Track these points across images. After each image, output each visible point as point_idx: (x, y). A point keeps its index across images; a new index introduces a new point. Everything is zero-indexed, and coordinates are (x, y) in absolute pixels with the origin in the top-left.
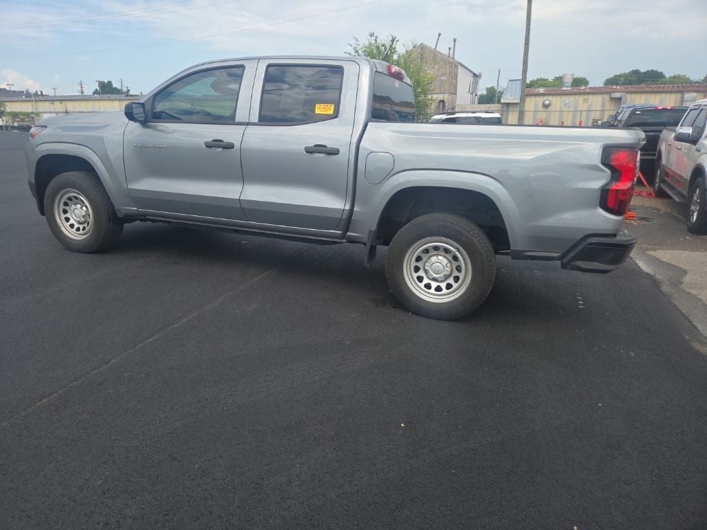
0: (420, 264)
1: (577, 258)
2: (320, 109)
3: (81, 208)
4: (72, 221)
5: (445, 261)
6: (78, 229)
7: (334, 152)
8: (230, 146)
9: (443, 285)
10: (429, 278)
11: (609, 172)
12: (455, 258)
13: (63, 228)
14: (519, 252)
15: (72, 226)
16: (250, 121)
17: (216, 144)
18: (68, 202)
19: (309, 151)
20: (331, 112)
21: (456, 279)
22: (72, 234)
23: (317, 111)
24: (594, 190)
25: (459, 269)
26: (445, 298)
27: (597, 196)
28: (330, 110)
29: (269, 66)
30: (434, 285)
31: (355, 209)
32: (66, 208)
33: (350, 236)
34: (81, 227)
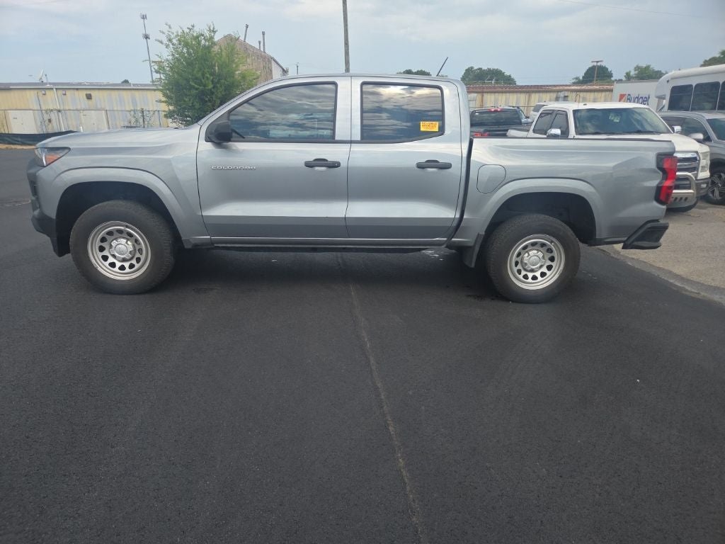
0: (519, 259)
1: (638, 240)
2: (425, 126)
3: (127, 243)
4: (111, 260)
5: (540, 254)
6: (122, 268)
7: (447, 166)
8: (335, 165)
9: (538, 274)
10: (525, 270)
11: (661, 173)
12: (550, 251)
13: (99, 269)
14: (601, 239)
15: (113, 265)
16: (352, 139)
17: (321, 162)
18: (107, 237)
19: (421, 166)
20: (436, 129)
21: (549, 268)
22: (114, 275)
23: (422, 129)
24: (652, 187)
25: (552, 259)
26: (542, 284)
27: (653, 193)
28: (435, 127)
29: (364, 84)
30: (530, 275)
31: (465, 217)
32: (104, 245)
33: (455, 242)
34: (127, 265)
